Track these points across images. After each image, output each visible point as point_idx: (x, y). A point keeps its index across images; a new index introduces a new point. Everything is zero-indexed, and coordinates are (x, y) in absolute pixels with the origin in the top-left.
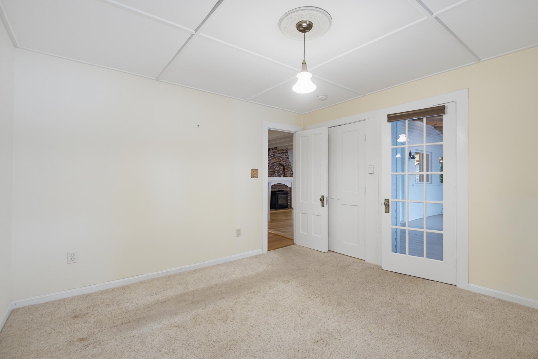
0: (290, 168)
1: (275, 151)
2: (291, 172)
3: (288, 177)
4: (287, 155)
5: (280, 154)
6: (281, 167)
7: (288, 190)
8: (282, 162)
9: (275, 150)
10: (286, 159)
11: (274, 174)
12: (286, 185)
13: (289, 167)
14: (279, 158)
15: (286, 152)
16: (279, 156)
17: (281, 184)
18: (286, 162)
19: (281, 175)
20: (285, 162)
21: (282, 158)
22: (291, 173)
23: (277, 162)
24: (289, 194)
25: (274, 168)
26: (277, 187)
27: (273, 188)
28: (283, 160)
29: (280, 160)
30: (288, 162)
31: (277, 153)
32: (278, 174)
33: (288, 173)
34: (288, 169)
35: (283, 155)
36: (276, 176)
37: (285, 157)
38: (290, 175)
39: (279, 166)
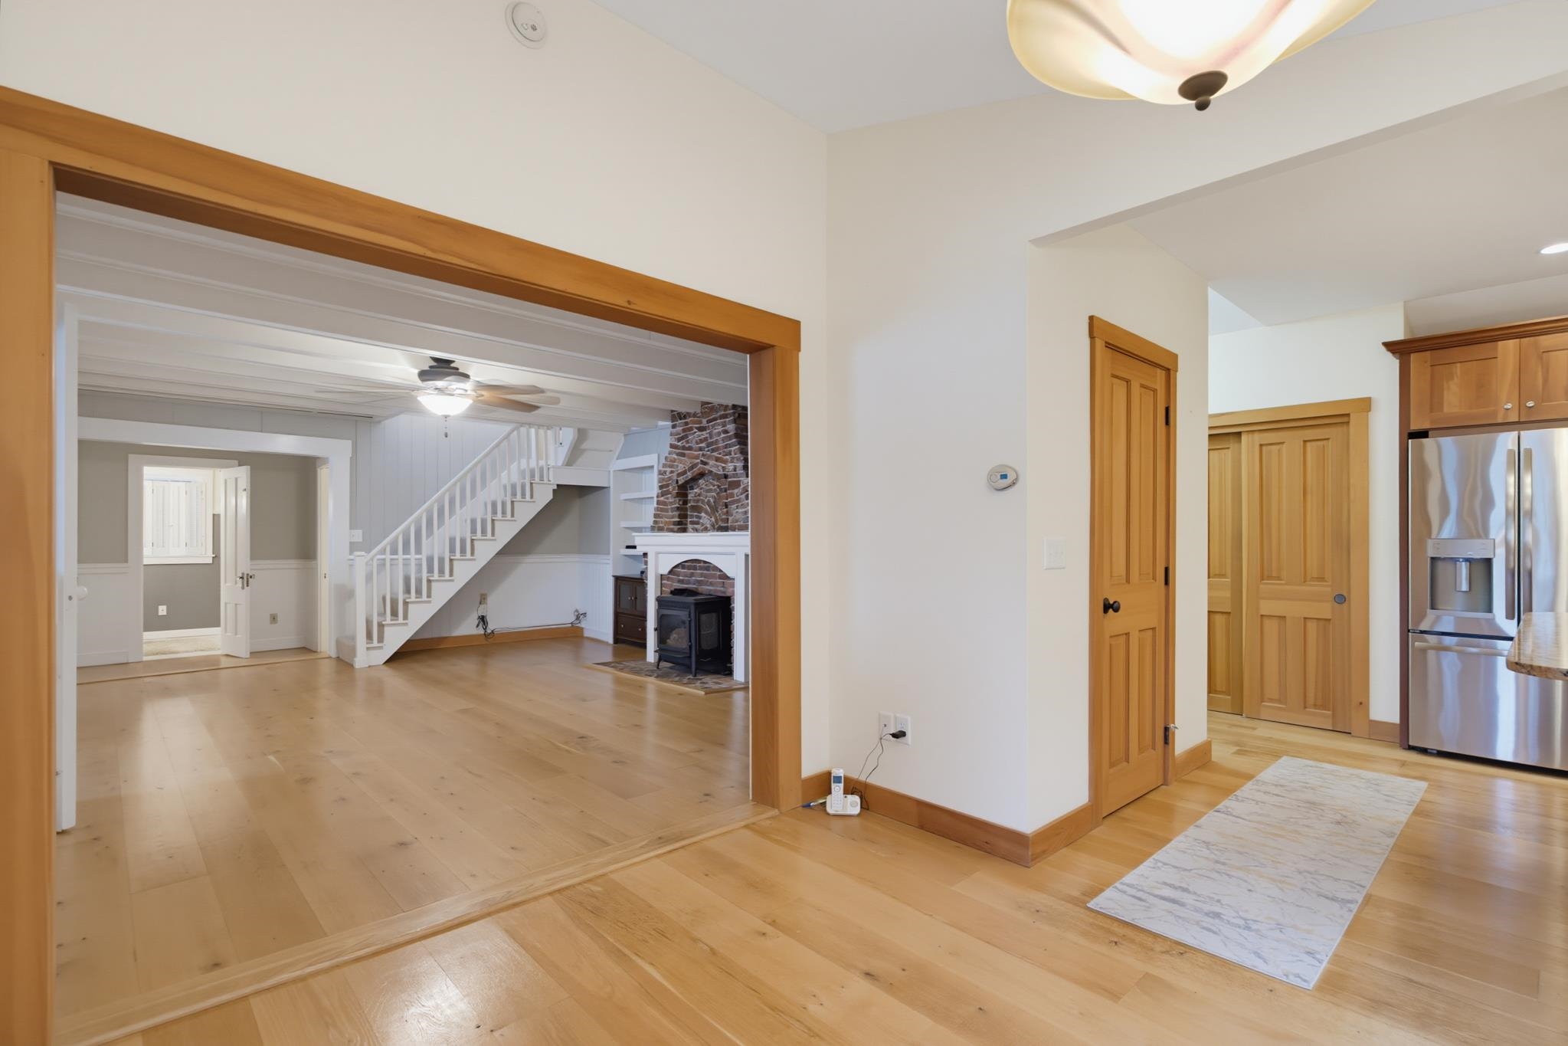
0: (742, 486)
1: (687, 424)
3: (734, 529)
4: (727, 427)
5: (705, 429)
8: (710, 463)
9: (688, 421)
10: (726, 447)
11: (696, 517)
12: (718, 569)
13: (738, 484)
14: (701, 449)
15: (727, 416)
16: (701, 441)
17: (705, 562)
18: (725, 462)
20: (721, 461)
21: (712, 444)
23: (693, 467)
25: (699, 495)
28: (715, 454)
29: (703, 455)
30: (733, 458)
31: (696, 428)
32: (713, 519)
33: (734, 509)
34: (737, 494)
35: (714, 433)
36: (706, 528)
37: (723, 439)
38: (742, 523)
39: (715, 482)
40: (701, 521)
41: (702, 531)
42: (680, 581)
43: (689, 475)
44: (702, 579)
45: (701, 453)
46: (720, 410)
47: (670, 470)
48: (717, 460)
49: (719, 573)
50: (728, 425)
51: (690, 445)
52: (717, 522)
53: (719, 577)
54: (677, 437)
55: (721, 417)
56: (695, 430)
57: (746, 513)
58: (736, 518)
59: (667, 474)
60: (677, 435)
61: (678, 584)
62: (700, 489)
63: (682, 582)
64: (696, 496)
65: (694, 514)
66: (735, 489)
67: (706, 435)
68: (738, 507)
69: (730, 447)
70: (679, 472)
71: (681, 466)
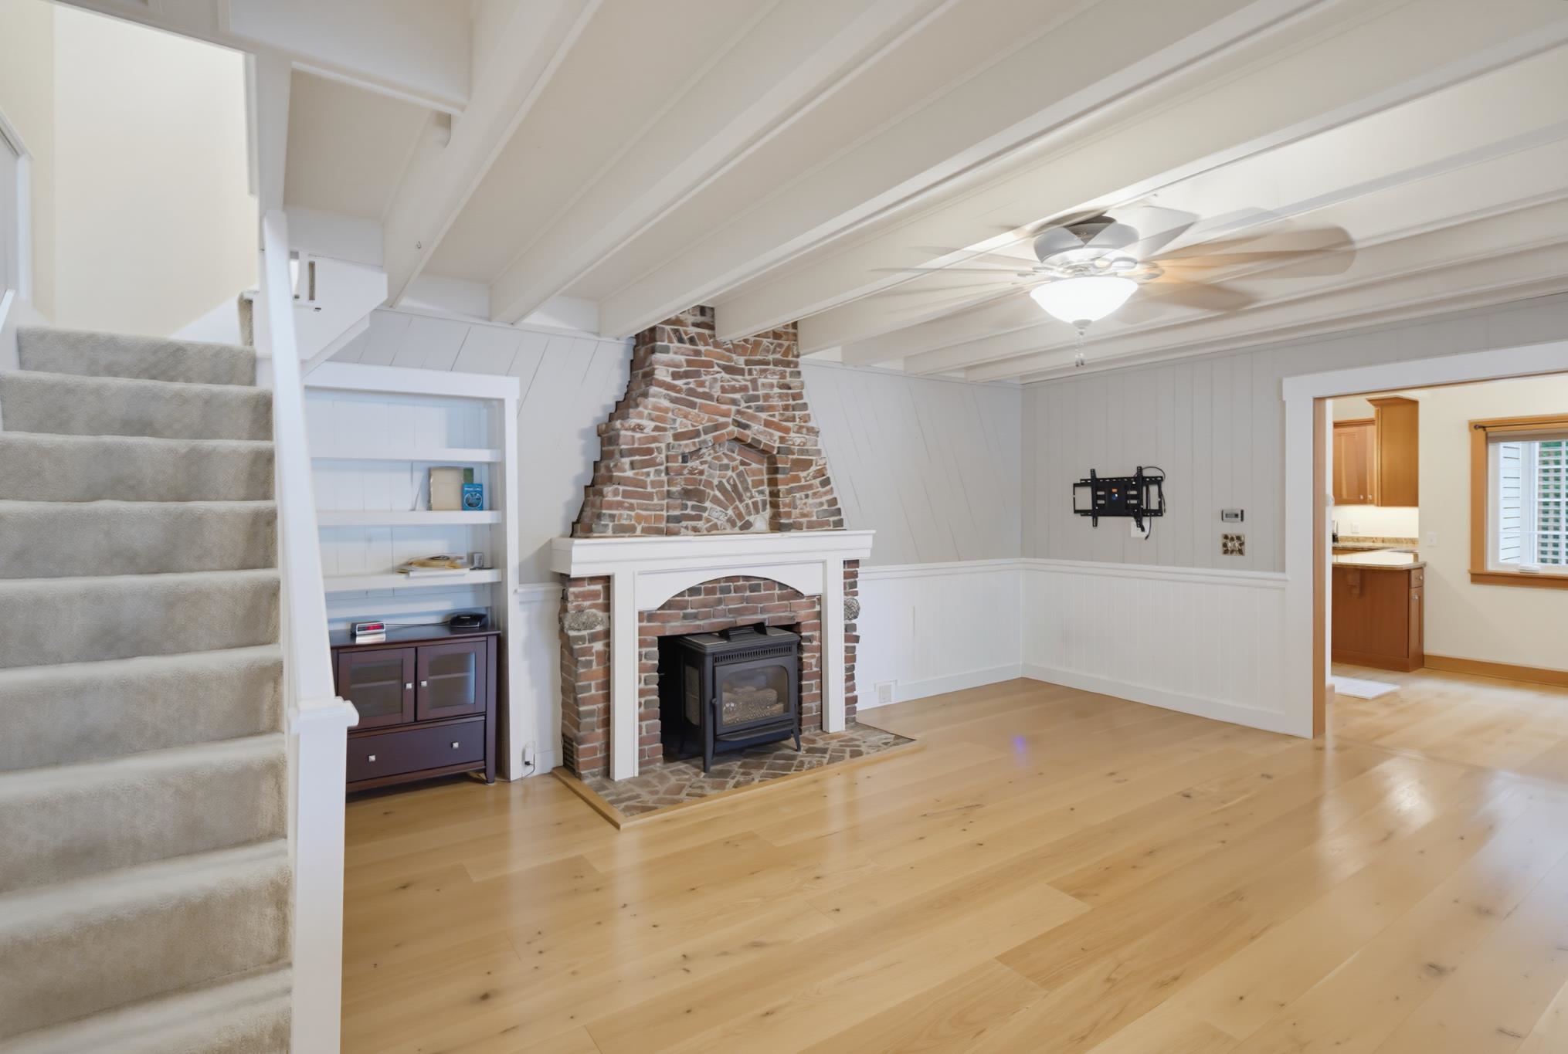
0: (813, 468)
1: (698, 353)
2: (826, 493)
3: (798, 527)
4: (788, 380)
5: (741, 372)
6: (754, 466)
7: (802, 614)
8: (756, 426)
9: (702, 348)
10: (786, 408)
11: (693, 508)
12: (782, 586)
13: (808, 464)
14: (734, 402)
15: (788, 364)
16: (734, 390)
17: (747, 578)
18: (787, 430)
19: (751, 518)
20: (777, 426)
21: (756, 398)
22: (824, 499)
23: (715, 427)
24: (810, 639)
25: (701, 473)
26: (720, 602)
27: (689, 611)
28: (763, 415)
29: (738, 412)
30: (801, 427)
31: (718, 365)
32: (730, 512)
33: (801, 499)
34: (805, 478)
35: (761, 381)
36: (715, 527)
37: (781, 396)
38: (814, 518)
39: (735, 455)
40: (705, 515)
41: (709, 530)
42: (685, 617)
45: (734, 408)
46: (774, 352)
47: (653, 424)
48: (768, 424)
49: (779, 592)
50: (790, 377)
51: (707, 390)
52: (740, 516)
53: (781, 598)
54: (671, 369)
55: (776, 363)
56: (716, 368)
57: (821, 504)
58: (805, 511)
59: (645, 431)
60: (669, 366)
61: (686, 622)
62: (702, 463)
63: (695, 617)
64: (695, 474)
65: (690, 503)
66: (802, 471)
67: (743, 383)
68: (807, 496)
69: (793, 410)
70: (680, 430)
71: (684, 421)
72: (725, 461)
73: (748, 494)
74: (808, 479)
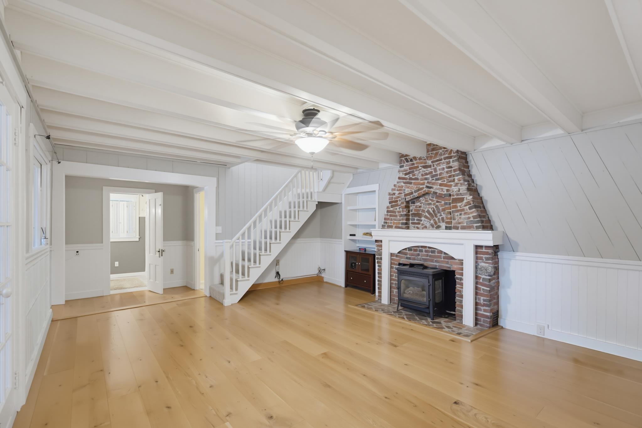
0: (465, 201)
1: (413, 164)
2: (472, 213)
3: (457, 228)
5: (430, 166)
6: (442, 202)
7: (454, 267)
8: (435, 187)
9: (415, 162)
10: (450, 177)
11: (417, 220)
12: (445, 253)
13: (462, 200)
14: (426, 179)
15: (451, 157)
16: (426, 174)
18: (450, 186)
19: (439, 224)
20: (446, 185)
21: (436, 175)
22: (471, 215)
23: (419, 190)
24: (460, 279)
25: (420, 207)
26: (418, 255)
27: (408, 256)
28: (440, 182)
29: (428, 182)
30: (457, 184)
31: (421, 166)
32: (432, 221)
33: (457, 216)
34: (460, 206)
35: (438, 168)
36: (426, 227)
37: (447, 172)
38: (465, 224)
39: (434, 199)
40: (421, 223)
41: (423, 228)
42: (407, 258)
43: (416, 195)
44: (428, 258)
45: (426, 181)
46: (444, 154)
47: (398, 192)
48: (441, 185)
49: (444, 255)
50: (452, 163)
51: (416, 177)
52: (436, 223)
53: (444, 258)
54: (404, 173)
55: (445, 158)
56: (420, 168)
57: (469, 218)
58: (460, 221)
59: (396, 195)
60: (404, 172)
61: (407, 260)
62: (420, 203)
63: (410, 258)
64: (417, 208)
65: (416, 218)
66: (458, 203)
67: (431, 170)
68: (461, 214)
69: (453, 177)
70: (406, 193)
71: (408, 189)
72: (430, 202)
73: (439, 214)
74: (462, 206)
